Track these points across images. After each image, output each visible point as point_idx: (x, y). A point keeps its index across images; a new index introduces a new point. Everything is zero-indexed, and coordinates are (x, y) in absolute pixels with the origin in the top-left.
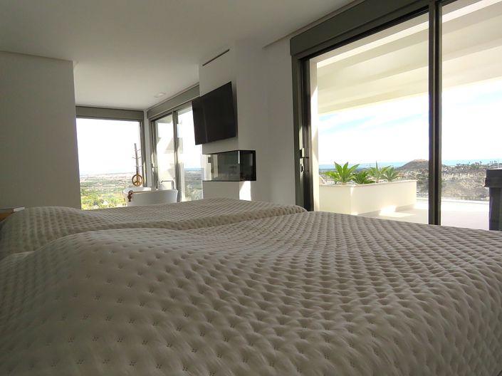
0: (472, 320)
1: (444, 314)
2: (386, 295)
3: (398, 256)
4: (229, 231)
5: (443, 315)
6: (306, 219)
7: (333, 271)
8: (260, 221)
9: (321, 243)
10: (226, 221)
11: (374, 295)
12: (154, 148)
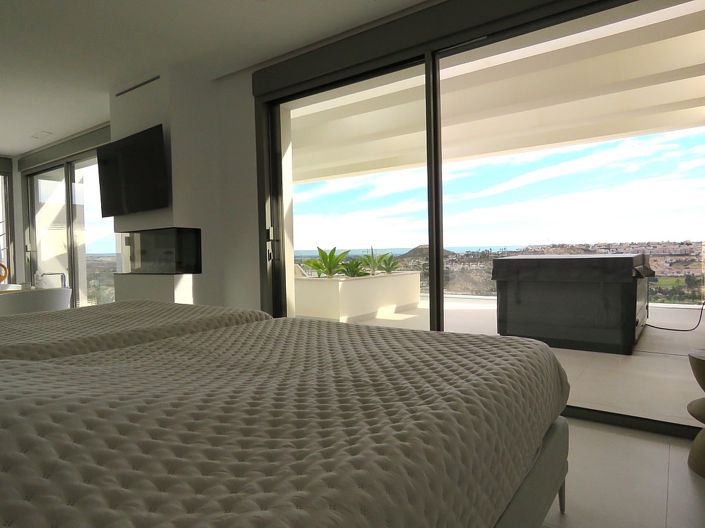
0: (464, 460)
1: (431, 457)
2: (358, 439)
3: (383, 378)
4: (142, 354)
5: (428, 460)
6: (268, 330)
7: (290, 410)
8: (197, 336)
9: (282, 366)
10: (140, 338)
11: (342, 442)
12: (30, 220)
